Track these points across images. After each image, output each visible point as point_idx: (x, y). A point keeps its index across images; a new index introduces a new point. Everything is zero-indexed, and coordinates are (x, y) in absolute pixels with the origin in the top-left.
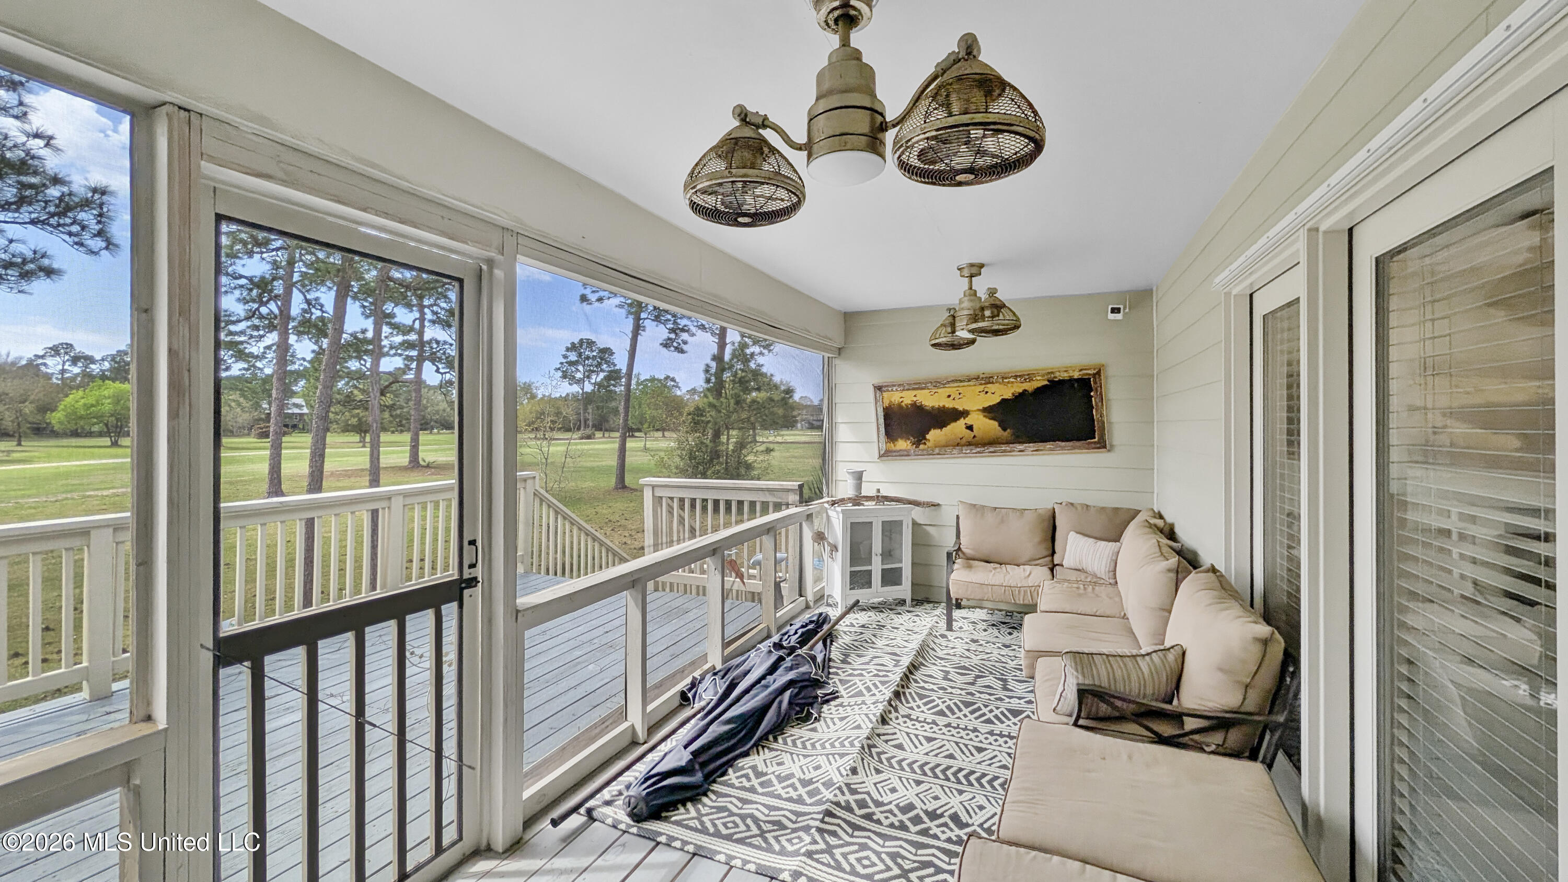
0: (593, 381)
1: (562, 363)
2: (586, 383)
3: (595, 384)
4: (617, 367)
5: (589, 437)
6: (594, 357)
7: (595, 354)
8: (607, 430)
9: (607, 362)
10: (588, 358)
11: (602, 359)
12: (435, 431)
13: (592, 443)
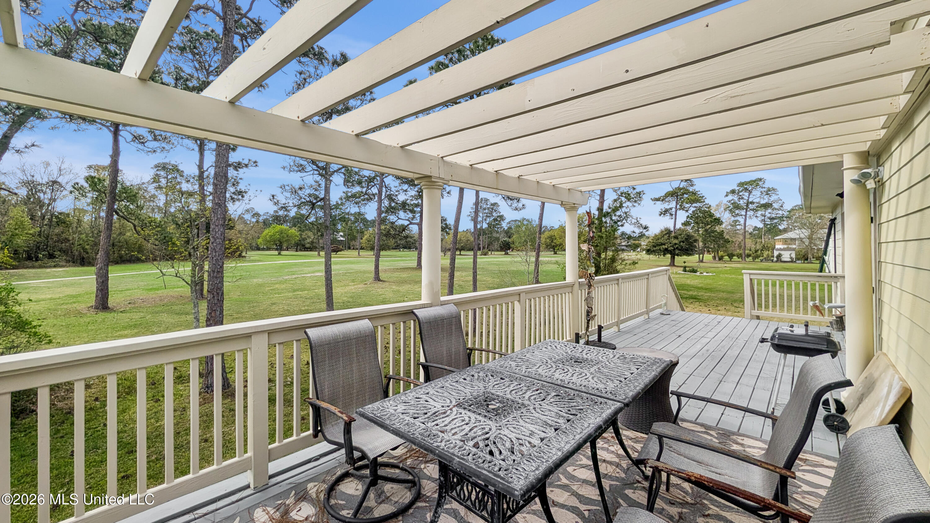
0: (488, 222)
1: (471, 212)
2: (484, 223)
3: (488, 224)
4: (501, 214)
5: (485, 255)
6: (488, 208)
7: (488, 206)
8: (493, 251)
9: (495, 211)
10: (485, 209)
11: (492, 209)
12: (401, 250)
13: (487, 258)
